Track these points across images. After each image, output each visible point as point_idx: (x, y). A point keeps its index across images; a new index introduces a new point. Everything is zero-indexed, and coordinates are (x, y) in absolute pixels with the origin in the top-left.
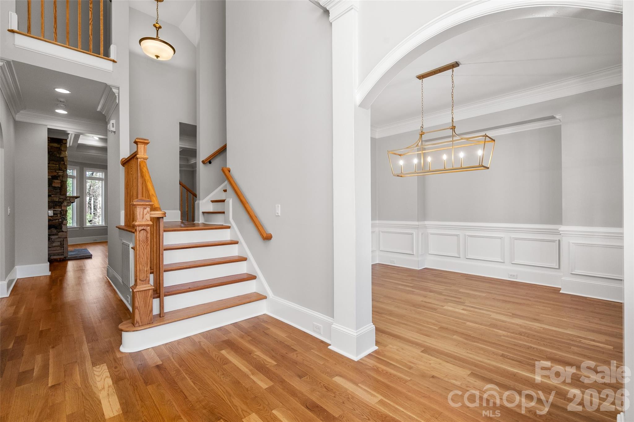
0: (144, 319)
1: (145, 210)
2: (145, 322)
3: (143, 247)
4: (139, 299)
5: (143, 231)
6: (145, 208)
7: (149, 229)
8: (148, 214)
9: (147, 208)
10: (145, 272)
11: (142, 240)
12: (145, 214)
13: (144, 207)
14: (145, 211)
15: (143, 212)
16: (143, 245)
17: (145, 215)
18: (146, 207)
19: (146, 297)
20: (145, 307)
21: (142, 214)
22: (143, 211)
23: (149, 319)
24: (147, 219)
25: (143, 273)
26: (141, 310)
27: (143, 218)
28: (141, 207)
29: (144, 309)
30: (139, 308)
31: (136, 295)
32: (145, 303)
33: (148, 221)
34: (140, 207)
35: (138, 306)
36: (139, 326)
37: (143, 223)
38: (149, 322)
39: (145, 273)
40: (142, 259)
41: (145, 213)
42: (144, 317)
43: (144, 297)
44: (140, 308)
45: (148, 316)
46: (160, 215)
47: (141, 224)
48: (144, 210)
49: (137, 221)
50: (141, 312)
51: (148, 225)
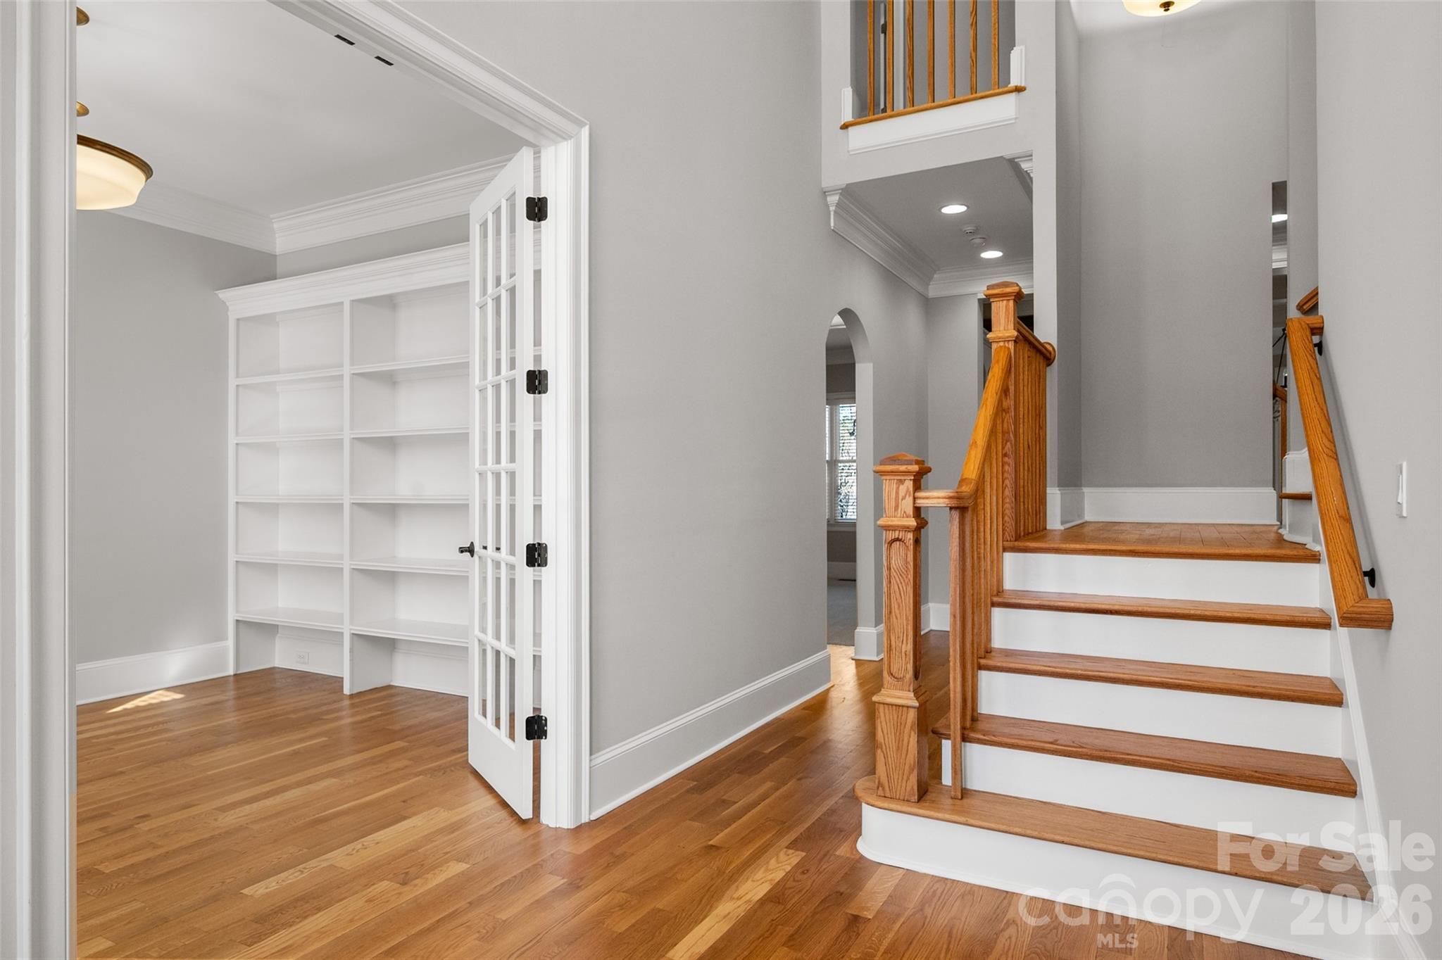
0: (896, 782)
1: (901, 487)
2: (898, 793)
3: (899, 587)
4: (884, 723)
5: (898, 543)
6: (901, 482)
7: (910, 539)
8: (907, 496)
9: (905, 480)
10: (903, 654)
11: (895, 567)
12: (900, 498)
13: (899, 478)
14: (903, 489)
15: (897, 493)
16: (899, 582)
17: (902, 500)
18: (903, 478)
19: (901, 724)
20: (898, 749)
21: (894, 497)
22: (898, 488)
23: (908, 788)
24: (905, 512)
25: (898, 657)
26: (889, 756)
27: (897, 507)
28: (892, 478)
29: (897, 754)
30: (884, 747)
31: (879, 712)
32: (897, 738)
33: (907, 517)
34: (888, 477)
35: (883, 741)
36: (885, 797)
37: (896, 522)
38: (909, 799)
39: (904, 659)
40: (897, 618)
41: (902, 494)
42: (896, 777)
43: (895, 723)
44: (886, 749)
45: (905, 777)
46: (941, 501)
47: (890, 523)
48: (899, 485)
49: (884, 516)
50: (890, 763)
51: (906, 529)
